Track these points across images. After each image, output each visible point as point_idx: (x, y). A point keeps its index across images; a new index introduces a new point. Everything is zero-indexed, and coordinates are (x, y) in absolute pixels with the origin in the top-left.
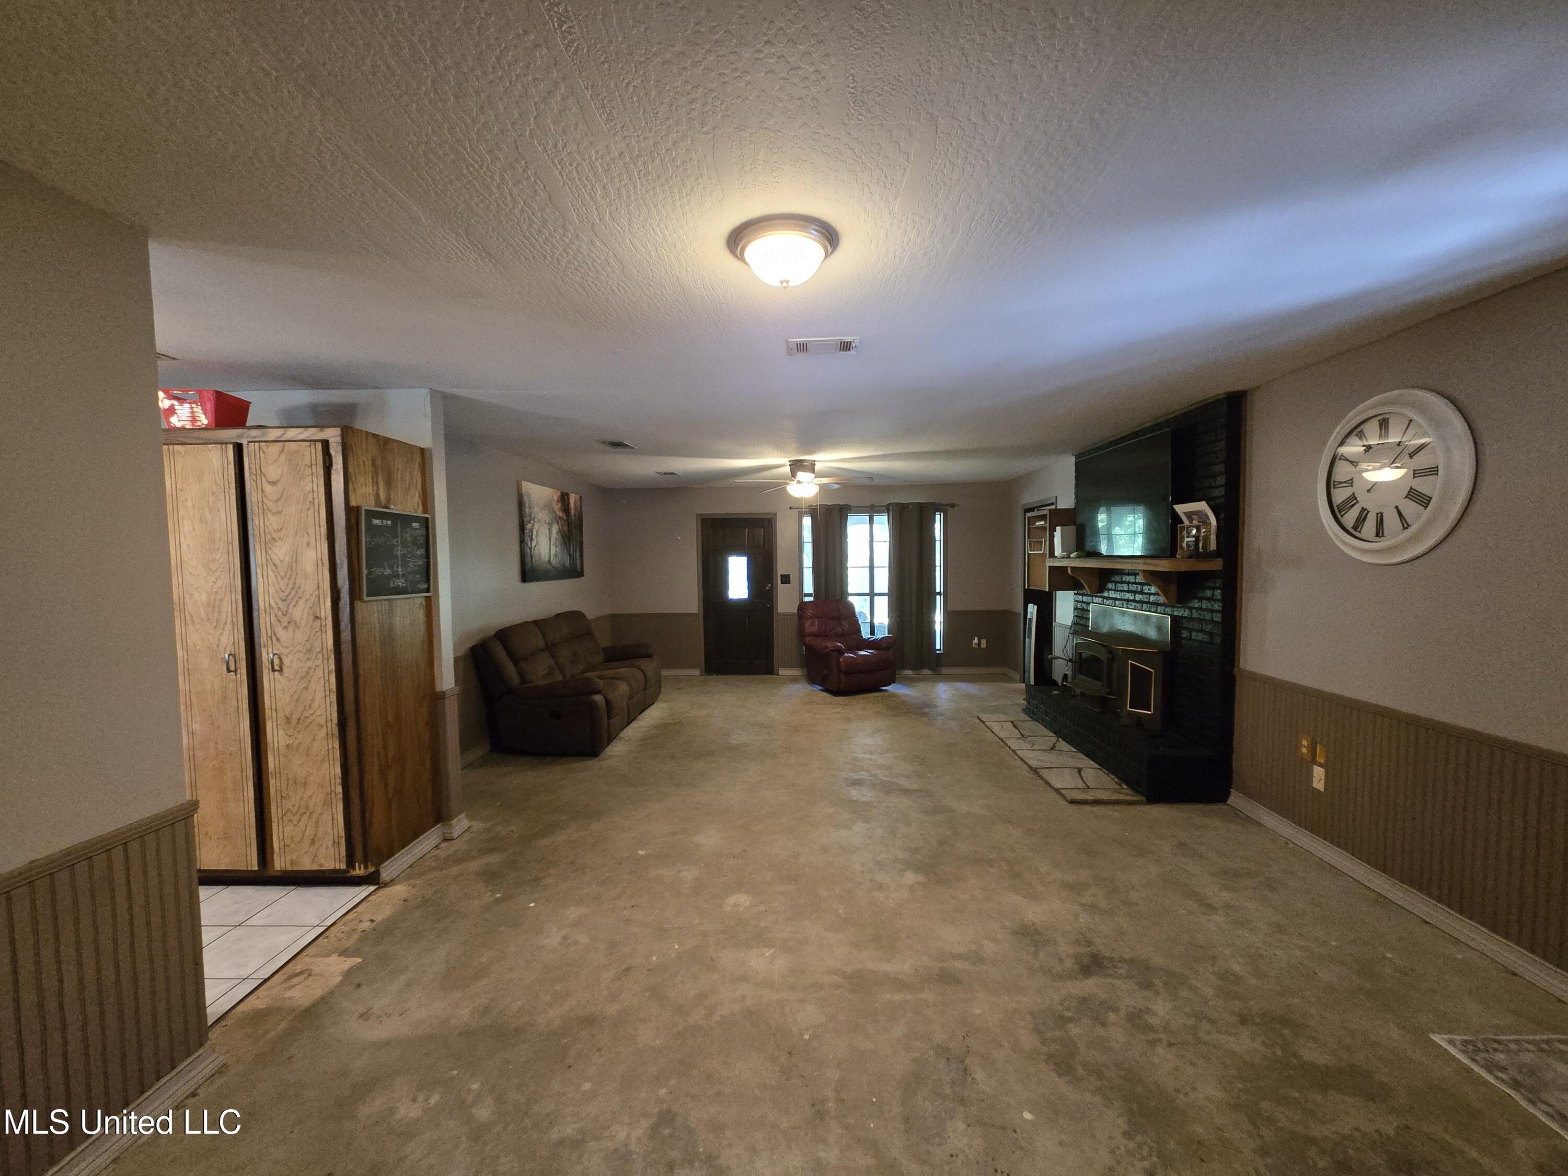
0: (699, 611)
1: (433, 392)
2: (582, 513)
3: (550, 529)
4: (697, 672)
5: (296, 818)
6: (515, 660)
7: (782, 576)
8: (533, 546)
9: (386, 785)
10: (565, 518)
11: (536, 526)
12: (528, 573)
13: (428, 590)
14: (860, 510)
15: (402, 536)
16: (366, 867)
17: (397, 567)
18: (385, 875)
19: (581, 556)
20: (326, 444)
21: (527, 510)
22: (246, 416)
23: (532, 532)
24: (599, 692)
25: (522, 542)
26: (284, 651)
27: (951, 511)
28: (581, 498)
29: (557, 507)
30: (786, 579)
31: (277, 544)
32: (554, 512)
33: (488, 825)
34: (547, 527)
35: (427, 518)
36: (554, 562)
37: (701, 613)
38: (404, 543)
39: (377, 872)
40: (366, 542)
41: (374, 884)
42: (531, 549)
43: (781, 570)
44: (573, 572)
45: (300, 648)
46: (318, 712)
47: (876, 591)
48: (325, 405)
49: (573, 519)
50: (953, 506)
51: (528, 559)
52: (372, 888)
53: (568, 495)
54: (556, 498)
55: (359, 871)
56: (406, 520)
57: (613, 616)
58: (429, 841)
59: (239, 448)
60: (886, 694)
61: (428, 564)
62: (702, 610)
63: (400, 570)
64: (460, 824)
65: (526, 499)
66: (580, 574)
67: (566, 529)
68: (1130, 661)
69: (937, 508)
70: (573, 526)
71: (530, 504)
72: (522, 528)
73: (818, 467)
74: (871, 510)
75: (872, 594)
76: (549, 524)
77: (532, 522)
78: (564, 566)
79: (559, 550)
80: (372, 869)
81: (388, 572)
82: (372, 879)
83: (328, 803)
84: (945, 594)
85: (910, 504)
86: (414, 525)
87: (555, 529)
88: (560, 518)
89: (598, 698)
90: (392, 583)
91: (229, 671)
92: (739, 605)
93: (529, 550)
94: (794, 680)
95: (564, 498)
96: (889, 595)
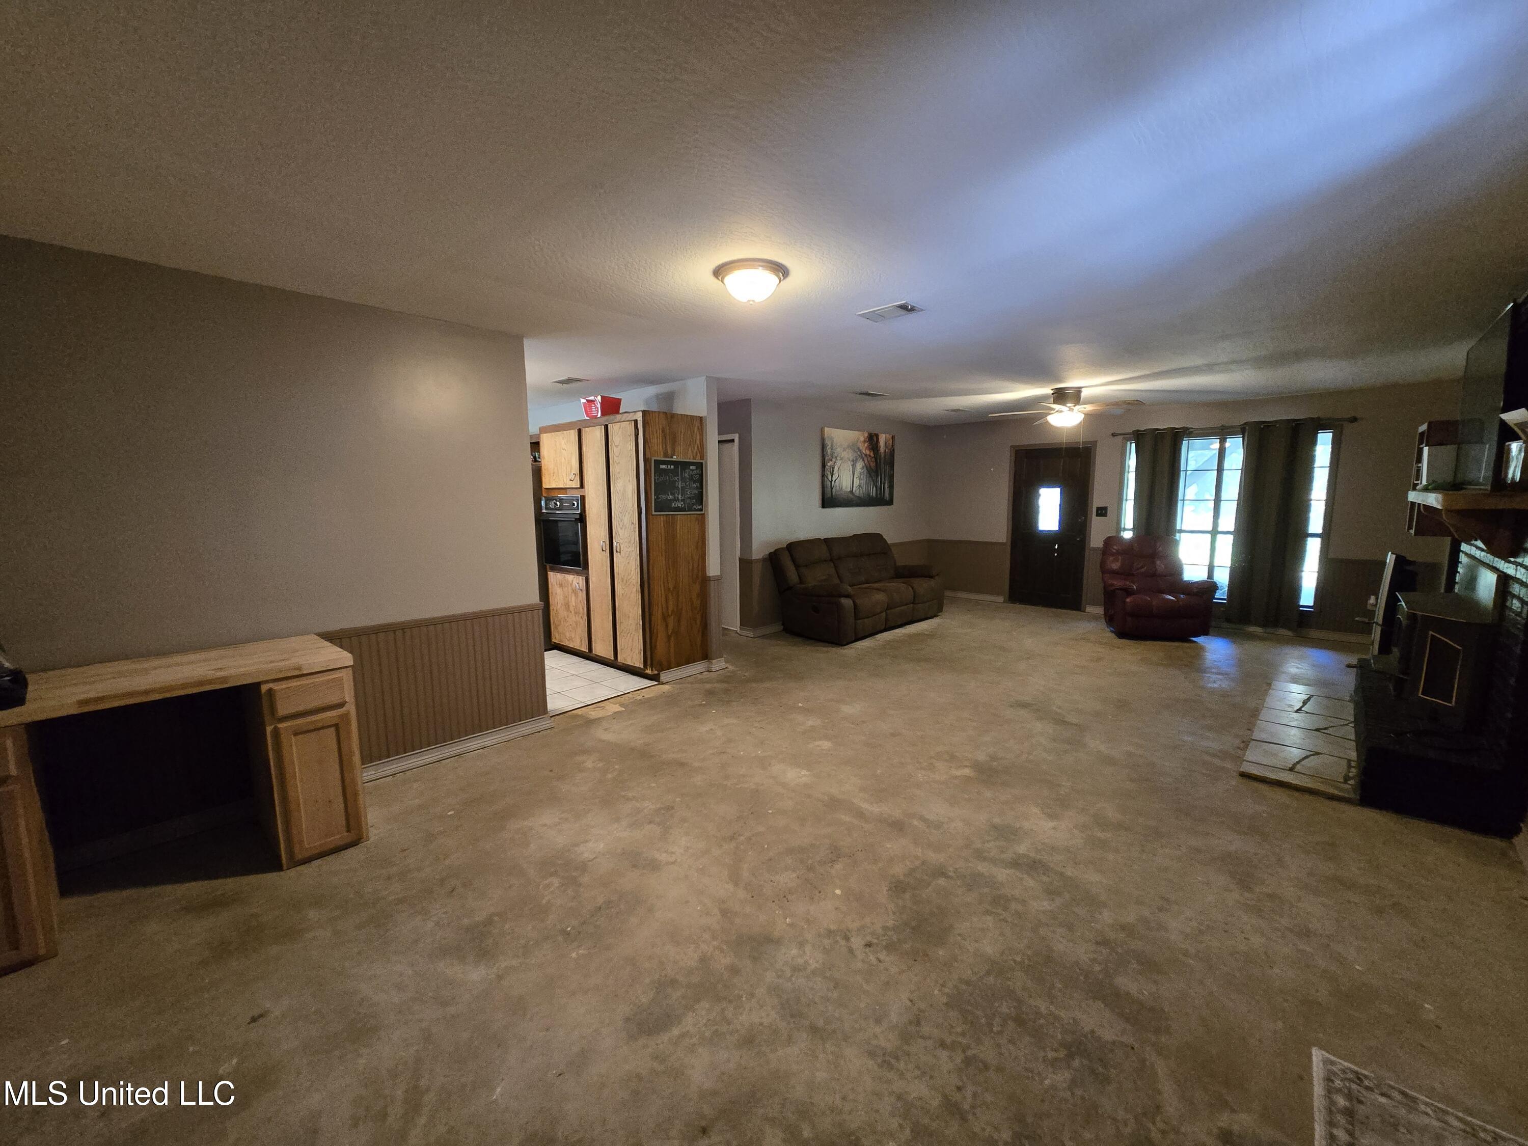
0: (1007, 540)
1: (709, 379)
2: (894, 450)
3: (854, 466)
4: (1001, 599)
5: (625, 635)
6: (797, 567)
7: (1098, 509)
8: (834, 480)
9: (667, 626)
10: (872, 455)
11: (838, 463)
12: (829, 501)
13: (701, 510)
14: (1205, 433)
15: (682, 474)
16: (652, 670)
17: (678, 495)
18: (664, 676)
19: (891, 487)
20: (636, 421)
21: (829, 451)
22: (619, 407)
23: (833, 468)
24: (848, 596)
25: (823, 476)
26: (621, 541)
27: (1349, 428)
28: (893, 438)
29: (864, 448)
30: (1102, 512)
31: (618, 481)
32: (860, 451)
33: (736, 669)
34: (850, 463)
35: (702, 463)
36: (857, 492)
37: (1009, 543)
38: (683, 480)
39: (659, 674)
40: (655, 480)
41: (656, 681)
42: (831, 482)
43: (1097, 501)
44: (881, 500)
45: (626, 540)
46: (633, 578)
47: (1220, 529)
48: (662, 394)
49: (883, 456)
50: (1354, 420)
51: (828, 490)
52: (656, 683)
53: (877, 436)
54: (862, 439)
55: (649, 671)
56: (685, 465)
57: (929, 541)
58: (696, 668)
59: (606, 427)
60: (1192, 645)
61: (702, 493)
62: (1010, 540)
63: (680, 496)
64: (718, 664)
65: (828, 442)
66: (890, 502)
67: (873, 465)
68: (1431, 633)
69: (1323, 425)
70: (882, 461)
71: (832, 445)
72: (824, 466)
73: (1085, 393)
74: (1223, 433)
75: (1214, 532)
76: (853, 461)
77: (834, 460)
78: (869, 495)
79: (863, 482)
80: (656, 672)
81: (671, 497)
82: (655, 678)
83: (636, 630)
84: (1326, 536)
85: (1276, 421)
86: (691, 467)
87: (860, 465)
88: (866, 455)
89: (847, 602)
90: (673, 504)
91: (603, 550)
92: (1050, 537)
93: (829, 483)
94: (1095, 618)
95: (872, 439)
96: (1236, 533)
